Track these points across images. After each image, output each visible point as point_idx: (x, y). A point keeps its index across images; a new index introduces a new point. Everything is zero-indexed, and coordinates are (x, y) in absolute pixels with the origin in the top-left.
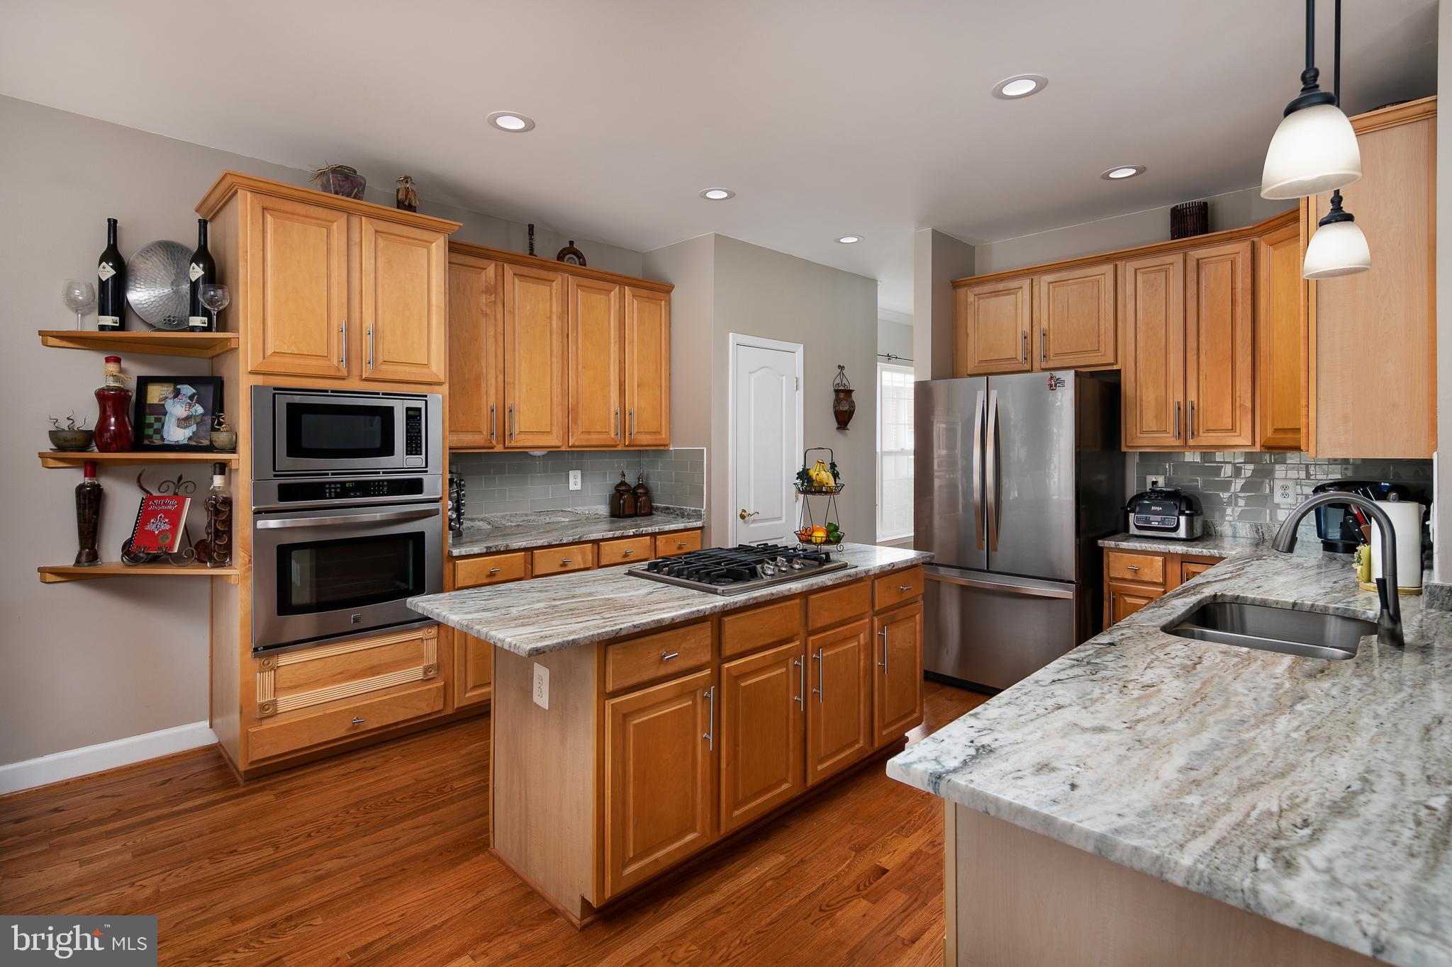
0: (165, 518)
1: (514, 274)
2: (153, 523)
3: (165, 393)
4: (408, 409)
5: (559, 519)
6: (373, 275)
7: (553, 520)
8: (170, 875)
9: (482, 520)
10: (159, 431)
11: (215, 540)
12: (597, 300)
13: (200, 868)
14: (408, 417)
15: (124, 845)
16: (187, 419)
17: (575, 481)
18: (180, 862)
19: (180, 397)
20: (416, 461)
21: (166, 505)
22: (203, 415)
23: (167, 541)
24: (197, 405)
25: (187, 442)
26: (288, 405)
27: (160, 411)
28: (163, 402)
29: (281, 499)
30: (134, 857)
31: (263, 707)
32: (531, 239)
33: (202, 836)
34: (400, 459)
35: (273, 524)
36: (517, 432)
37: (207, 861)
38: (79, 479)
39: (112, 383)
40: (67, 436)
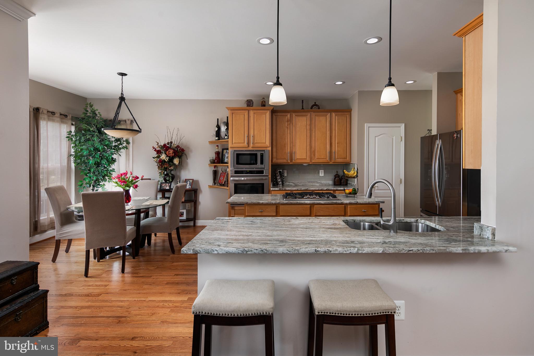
0: (222, 177)
1: (295, 115)
4: (261, 154)
5: (315, 184)
6: (253, 123)
7: (314, 184)
9: (292, 183)
10: (224, 160)
11: (226, 182)
12: (322, 119)
14: (261, 156)
16: (227, 157)
17: (322, 174)
19: (227, 153)
20: (263, 166)
26: (237, 154)
28: (225, 154)
29: (235, 174)
32: (303, 104)
34: (259, 165)
35: (234, 179)
36: (296, 159)
38: (213, 169)
39: (217, 150)
40: (211, 161)
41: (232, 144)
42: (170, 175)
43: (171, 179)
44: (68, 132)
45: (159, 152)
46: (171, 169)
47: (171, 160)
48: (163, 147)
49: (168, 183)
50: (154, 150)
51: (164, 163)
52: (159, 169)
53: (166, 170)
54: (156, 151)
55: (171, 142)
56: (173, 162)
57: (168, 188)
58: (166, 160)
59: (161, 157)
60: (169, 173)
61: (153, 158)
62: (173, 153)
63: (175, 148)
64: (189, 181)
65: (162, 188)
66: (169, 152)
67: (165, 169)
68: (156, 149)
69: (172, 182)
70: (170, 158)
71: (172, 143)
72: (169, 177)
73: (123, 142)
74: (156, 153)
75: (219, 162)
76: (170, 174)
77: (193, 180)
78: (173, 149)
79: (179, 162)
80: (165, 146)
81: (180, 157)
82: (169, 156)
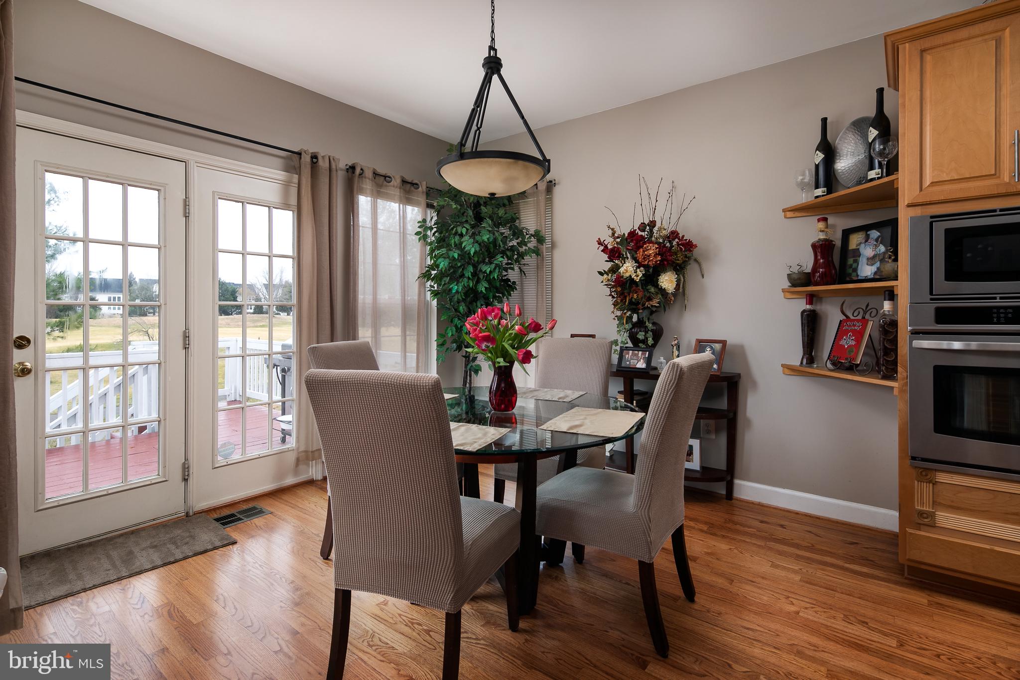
0: (853, 336)
2: (845, 339)
3: (860, 239)
8: (812, 608)
10: (855, 270)
11: (884, 355)
13: (834, 618)
15: (801, 569)
16: (874, 257)
18: (824, 603)
19: (869, 241)
21: (855, 326)
22: (884, 253)
23: (852, 354)
24: (881, 245)
25: (873, 277)
27: (857, 253)
28: (858, 247)
29: (939, 321)
30: (800, 580)
31: (921, 514)
33: (850, 596)
35: (926, 344)
37: (842, 616)
38: (802, 305)
39: (822, 236)
40: (795, 276)
41: (921, 190)
42: (650, 326)
43: (653, 339)
44: (419, 222)
45: (613, 254)
46: (652, 306)
47: (651, 277)
48: (627, 239)
49: (644, 351)
50: (602, 251)
51: (630, 287)
52: (614, 308)
53: (635, 311)
54: (606, 254)
55: (652, 224)
56: (656, 285)
57: (641, 365)
58: (637, 276)
59: (622, 270)
60: (646, 319)
61: (601, 273)
62: (659, 254)
63: (664, 241)
64: (711, 348)
65: (623, 365)
66: (644, 251)
67: (634, 307)
68: (606, 247)
69: (654, 346)
70: (648, 271)
71: (654, 226)
72: (646, 332)
73: (530, 237)
74: (606, 257)
75: (827, 279)
76: (647, 323)
77: (724, 343)
78: (659, 244)
79: (678, 285)
80: (634, 236)
81: (679, 269)
82: (644, 266)
